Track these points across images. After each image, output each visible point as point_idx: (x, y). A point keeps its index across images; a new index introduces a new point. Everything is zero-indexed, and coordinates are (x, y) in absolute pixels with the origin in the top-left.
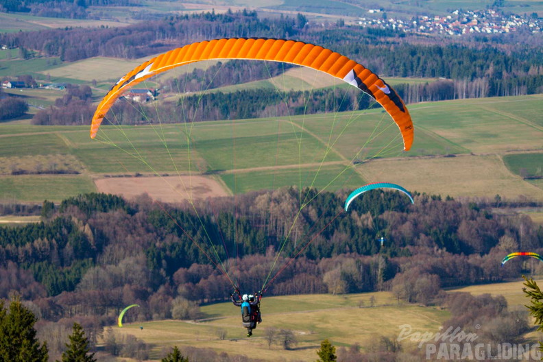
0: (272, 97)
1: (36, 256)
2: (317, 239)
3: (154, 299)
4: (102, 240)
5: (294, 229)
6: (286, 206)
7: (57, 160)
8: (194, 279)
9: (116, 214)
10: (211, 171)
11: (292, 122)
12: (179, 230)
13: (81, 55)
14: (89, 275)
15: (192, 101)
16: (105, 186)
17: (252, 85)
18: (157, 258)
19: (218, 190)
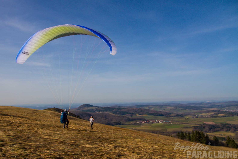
0: (218, 116)
1: (200, 128)
2: (223, 127)
3: (210, 131)
4: (205, 127)
5: (221, 126)
6: (220, 124)
7: (201, 121)
8: (213, 130)
9: (206, 125)
10: (213, 122)
11: (220, 118)
12: (211, 126)
13: (202, 113)
14: (204, 129)
15: (211, 117)
16: (205, 123)
17: (216, 115)
18: (209, 128)
19: (214, 123)
